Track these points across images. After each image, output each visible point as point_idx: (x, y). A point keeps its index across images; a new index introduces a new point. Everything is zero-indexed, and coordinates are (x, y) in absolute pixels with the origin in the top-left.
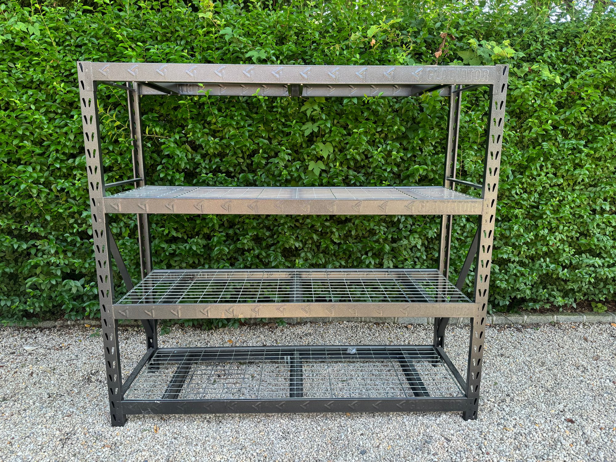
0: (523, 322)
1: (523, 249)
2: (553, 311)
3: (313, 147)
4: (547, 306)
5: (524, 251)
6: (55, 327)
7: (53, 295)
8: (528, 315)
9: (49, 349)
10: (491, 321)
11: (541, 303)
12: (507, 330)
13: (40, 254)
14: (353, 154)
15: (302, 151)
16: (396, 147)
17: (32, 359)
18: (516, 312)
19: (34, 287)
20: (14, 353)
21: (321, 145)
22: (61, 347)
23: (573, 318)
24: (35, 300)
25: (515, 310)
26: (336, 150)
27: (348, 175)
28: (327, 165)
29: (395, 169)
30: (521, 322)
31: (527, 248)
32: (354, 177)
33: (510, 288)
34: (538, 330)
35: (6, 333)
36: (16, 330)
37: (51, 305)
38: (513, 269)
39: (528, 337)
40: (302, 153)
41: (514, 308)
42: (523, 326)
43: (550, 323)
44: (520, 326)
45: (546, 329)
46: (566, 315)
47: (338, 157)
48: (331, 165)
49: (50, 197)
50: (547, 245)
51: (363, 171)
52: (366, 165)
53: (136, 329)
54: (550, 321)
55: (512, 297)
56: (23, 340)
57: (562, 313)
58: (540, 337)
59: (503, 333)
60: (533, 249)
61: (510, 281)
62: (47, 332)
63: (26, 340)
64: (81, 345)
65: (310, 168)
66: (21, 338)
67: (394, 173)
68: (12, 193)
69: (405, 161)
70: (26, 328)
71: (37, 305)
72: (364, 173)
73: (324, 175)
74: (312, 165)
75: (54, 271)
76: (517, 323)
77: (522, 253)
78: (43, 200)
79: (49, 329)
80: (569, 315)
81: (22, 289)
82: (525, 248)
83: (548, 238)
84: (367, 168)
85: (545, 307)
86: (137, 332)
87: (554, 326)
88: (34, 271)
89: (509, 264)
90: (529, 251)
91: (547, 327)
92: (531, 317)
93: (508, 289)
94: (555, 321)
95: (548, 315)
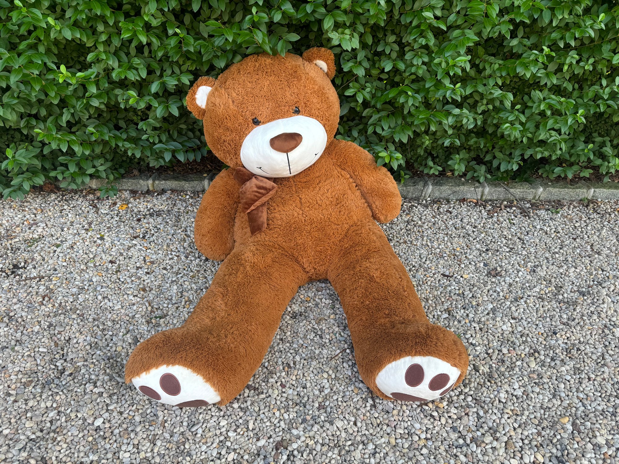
0: (534, 198)
1: (568, 61)
2: (590, 181)
5: (571, 65)
8: (545, 186)
10: (479, 194)
11: (576, 168)
12: (505, 213)
18: (527, 180)
25: (526, 176)
30: (530, 197)
31: (577, 57)
33: (525, 140)
34: (557, 213)
38: (540, 102)
39: (538, 227)
41: (526, 172)
42: (532, 205)
43: (581, 202)
44: (528, 205)
45: (573, 213)
46: (610, 187)
54: (581, 197)
55: (526, 157)
57: (606, 186)
58: (560, 229)
59: (495, 219)
60: (591, 61)
61: (528, 125)
76: (522, 199)
77: (566, 68)
85: (582, 175)
87: (587, 206)
89: (533, 92)
90: (582, 64)
91: (575, 207)
92: (551, 189)
93: (522, 141)
94: (590, 198)
95: (580, 188)
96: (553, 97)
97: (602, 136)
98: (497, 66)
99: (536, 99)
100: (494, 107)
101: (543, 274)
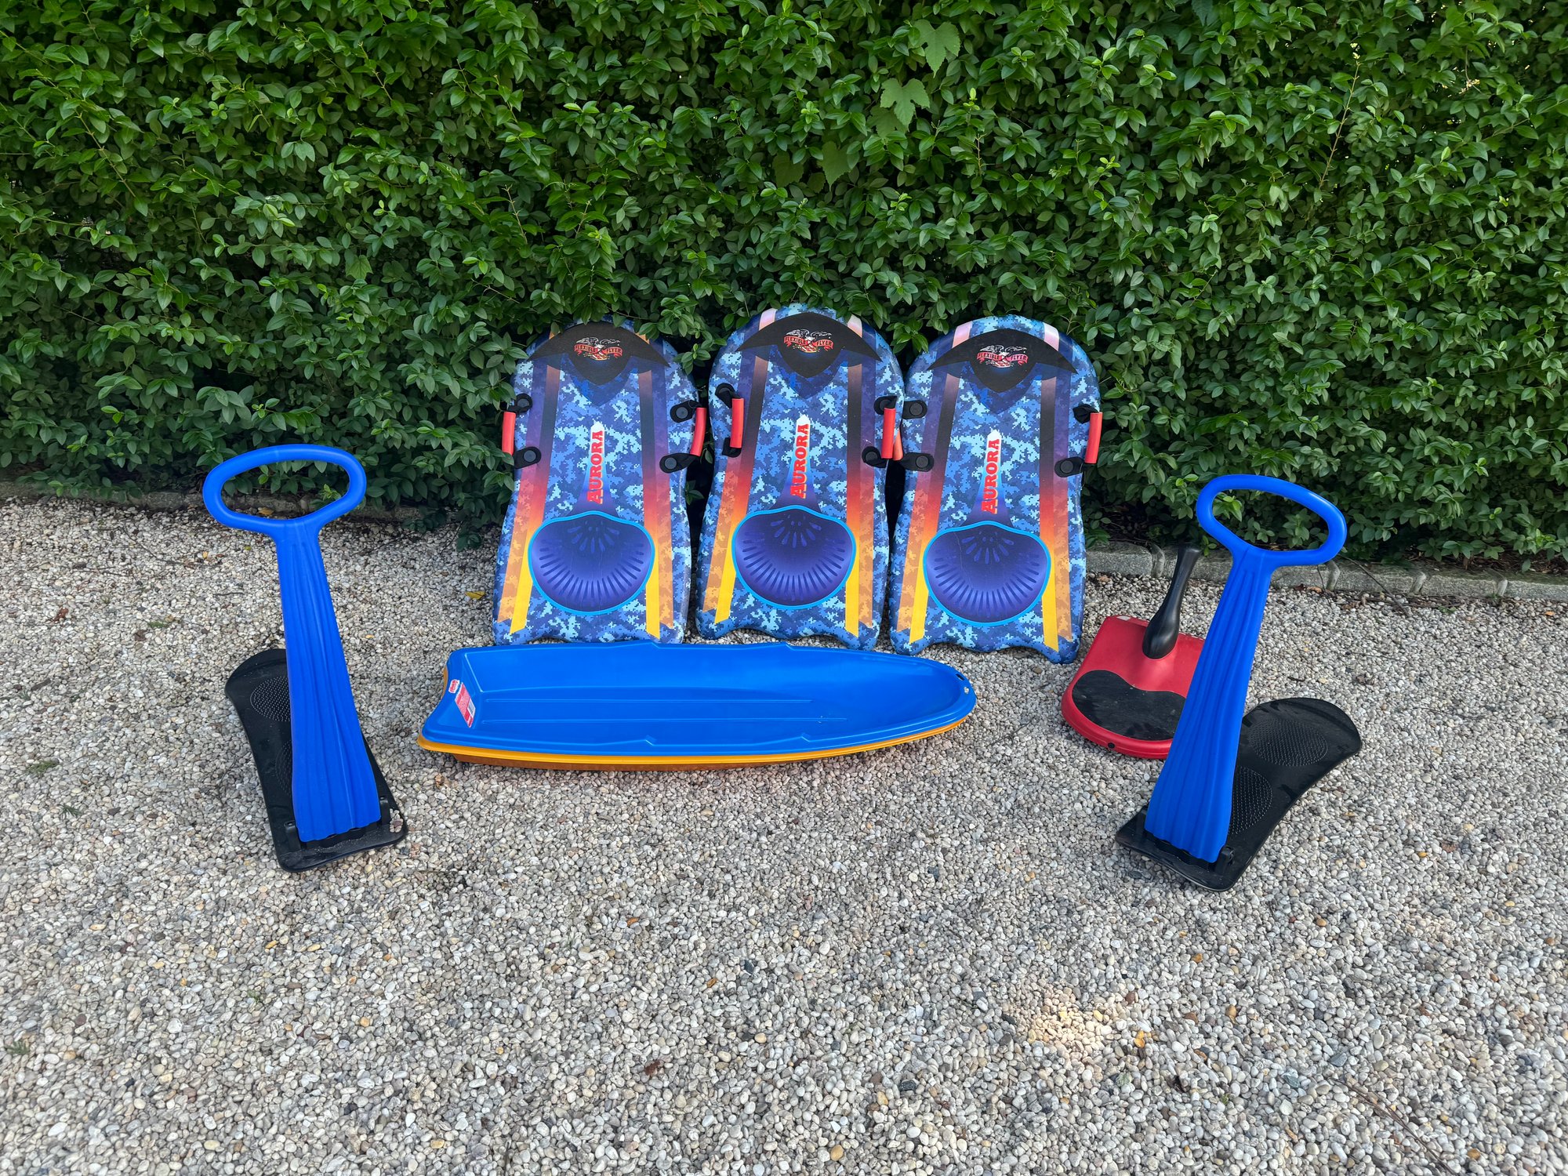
0: (1413, 589)
1: (1462, 393)
2: (1500, 567)
3: (900, 31)
4: (1494, 554)
5: (1465, 398)
6: (183, 508)
7: (174, 426)
8: (1430, 573)
9: (170, 562)
10: (1326, 579)
11: (1476, 544)
12: (1367, 608)
13: (128, 313)
14: (1019, 64)
15: (864, 43)
16: (1153, 48)
17: (128, 585)
18: (1398, 563)
19: (121, 399)
20: (82, 566)
21: (925, 30)
22: (201, 561)
23: (1551, 589)
24: (127, 435)
25: (1397, 556)
26: (969, 48)
27: (993, 134)
28: (936, 96)
29: (1140, 122)
30: (1406, 589)
31: (1474, 388)
32: (1013, 141)
33: (1401, 496)
34: (1450, 613)
35: (60, 514)
36: (85, 509)
37: (168, 452)
38: (1423, 444)
39: (1422, 629)
40: (864, 52)
41: (1396, 550)
42: (1410, 600)
43: (1487, 600)
44: (1403, 601)
45: (1476, 614)
46: (1535, 580)
47: (972, 73)
48: (949, 98)
49: (142, 147)
50: (1536, 384)
51: (1042, 123)
52: (1052, 103)
53: (390, 530)
54: (1488, 592)
55: (1402, 522)
56: (105, 536)
57: (1527, 576)
58: (1455, 632)
59: (1354, 616)
60: (1493, 394)
61: (1405, 476)
62: (165, 520)
63: (112, 536)
64: (250, 561)
65: (885, 102)
66: (101, 531)
67: (1132, 135)
68: (38, 130)
69: (1172, 100)
70: (110, 504)
71: (132, 448)
72: (1043, 130)
73: (923, 127)
74: (890, 94)
75: (170, 363)
76: (1395, 591)
77: (1458, 401)
78: (127, 154)
79: (170, 512)
80: (1544, 581)
81: (90, 405)
82: (1468, 388)
83: (1544, 365)
84: (1052, 114)
85: (1487, 554)
86: (392, 536)
87: (1498, 606)
88: (117, 356)
89: (1412, 431)
90: (1480, 397)
91: (1478, 607)
92: (1439, 577)
93: (1396, 499)
94: (1502, 594)
95: (1485, 578)
96: (1441, 438)
97: (1518, 498)
98: (1363, 395)
99: (1417, 441)
100: (1358, 448)
101: (1434, 685)
